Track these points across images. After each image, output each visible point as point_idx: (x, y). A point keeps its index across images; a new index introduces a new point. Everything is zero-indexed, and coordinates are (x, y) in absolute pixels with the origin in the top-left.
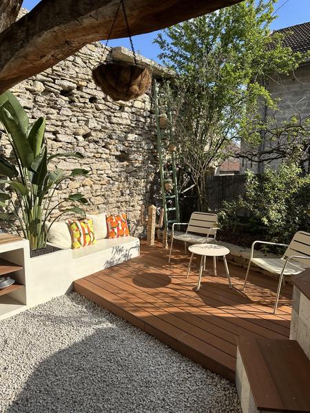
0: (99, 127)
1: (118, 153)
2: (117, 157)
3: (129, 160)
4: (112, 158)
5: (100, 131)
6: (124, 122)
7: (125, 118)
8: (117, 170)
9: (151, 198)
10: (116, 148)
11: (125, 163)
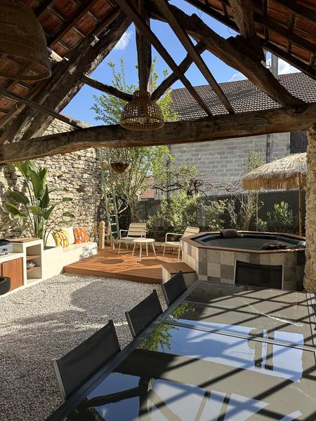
0: (67, 171)
1: (78, 187)
2: (77, 190)
3: (84, 191)
4: (75, 191)
5: (67, 173)
6: (81, 166)
7: (81, 164)
8: (78, 198)
9: (99, 217)
10: (77, 184)
11: (82, 193)
